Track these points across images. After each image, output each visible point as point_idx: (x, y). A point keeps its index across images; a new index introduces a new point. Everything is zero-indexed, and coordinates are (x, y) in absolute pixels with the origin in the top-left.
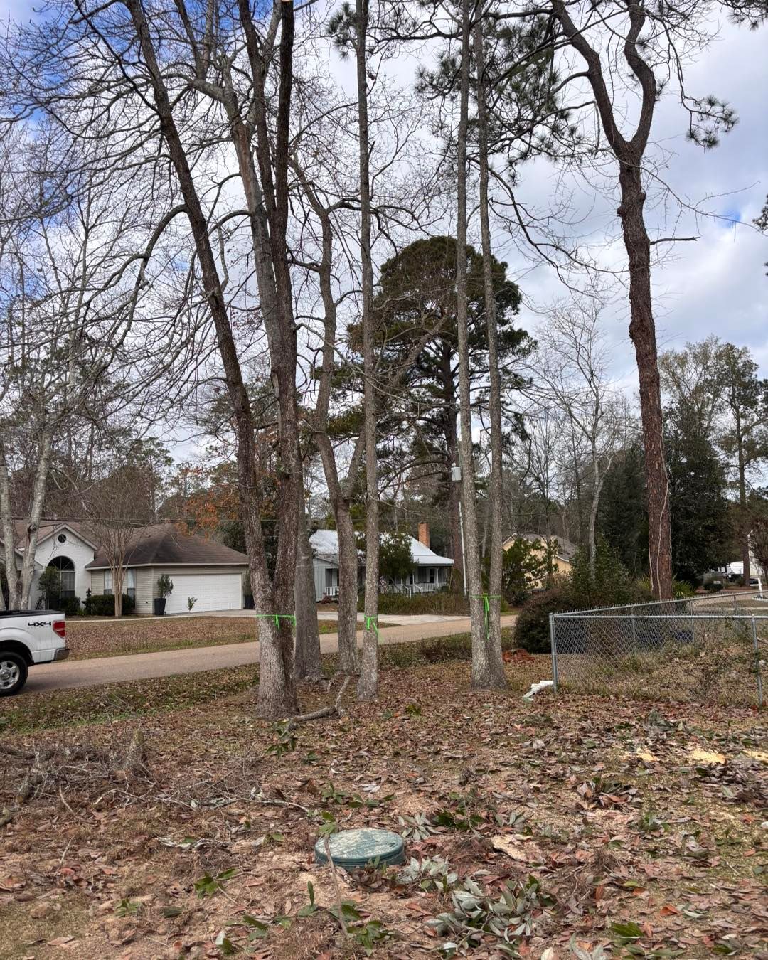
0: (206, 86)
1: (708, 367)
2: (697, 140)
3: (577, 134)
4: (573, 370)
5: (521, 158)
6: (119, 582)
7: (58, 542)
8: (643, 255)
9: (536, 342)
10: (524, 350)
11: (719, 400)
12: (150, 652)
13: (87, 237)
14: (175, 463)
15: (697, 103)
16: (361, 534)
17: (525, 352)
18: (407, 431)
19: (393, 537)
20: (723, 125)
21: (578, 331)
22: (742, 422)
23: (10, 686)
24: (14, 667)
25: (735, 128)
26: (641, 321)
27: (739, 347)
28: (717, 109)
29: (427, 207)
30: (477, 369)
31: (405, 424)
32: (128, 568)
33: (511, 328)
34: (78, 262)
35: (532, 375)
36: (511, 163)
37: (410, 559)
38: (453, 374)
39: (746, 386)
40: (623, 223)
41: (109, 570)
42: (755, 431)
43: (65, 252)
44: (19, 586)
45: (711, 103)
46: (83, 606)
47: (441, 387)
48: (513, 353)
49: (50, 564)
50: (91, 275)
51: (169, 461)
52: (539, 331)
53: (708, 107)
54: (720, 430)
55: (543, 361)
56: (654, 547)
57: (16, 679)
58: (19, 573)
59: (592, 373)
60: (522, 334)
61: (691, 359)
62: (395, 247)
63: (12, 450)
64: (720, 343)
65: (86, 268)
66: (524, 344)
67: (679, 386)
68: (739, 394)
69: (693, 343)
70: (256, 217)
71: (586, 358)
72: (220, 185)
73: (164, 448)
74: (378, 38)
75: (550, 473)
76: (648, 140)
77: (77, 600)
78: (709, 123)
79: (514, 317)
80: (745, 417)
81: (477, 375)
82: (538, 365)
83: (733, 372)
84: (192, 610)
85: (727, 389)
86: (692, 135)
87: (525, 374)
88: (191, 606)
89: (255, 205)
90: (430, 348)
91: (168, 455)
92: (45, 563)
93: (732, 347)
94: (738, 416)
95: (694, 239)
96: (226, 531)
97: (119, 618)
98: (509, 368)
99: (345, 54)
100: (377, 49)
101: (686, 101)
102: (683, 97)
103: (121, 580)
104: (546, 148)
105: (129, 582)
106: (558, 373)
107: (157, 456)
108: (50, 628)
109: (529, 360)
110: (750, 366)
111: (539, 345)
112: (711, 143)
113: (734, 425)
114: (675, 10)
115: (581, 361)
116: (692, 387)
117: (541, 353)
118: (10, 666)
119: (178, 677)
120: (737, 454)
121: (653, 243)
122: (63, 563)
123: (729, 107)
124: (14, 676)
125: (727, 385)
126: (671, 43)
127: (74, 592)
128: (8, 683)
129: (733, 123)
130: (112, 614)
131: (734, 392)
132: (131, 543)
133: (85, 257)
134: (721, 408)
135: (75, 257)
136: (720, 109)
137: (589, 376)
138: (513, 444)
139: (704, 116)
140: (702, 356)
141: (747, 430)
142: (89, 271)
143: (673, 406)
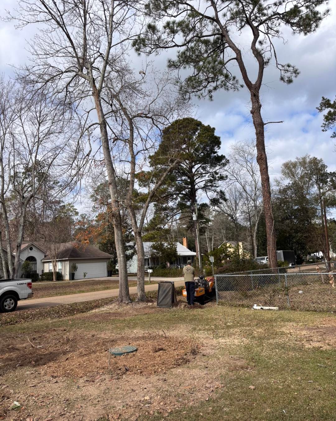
0: (83, 75)
1: (306, 167)
2: (284, 81)
3: (236, 80)
4: (245, 171)
5: (214, 89)
6: (55, 266)
7: (29, 251)
8: (261, 129)
9: (228, 160)
10: (224, 164)
11: (311, 181)
12: (66, 295)
13: (39, 126)
14: (80, 214)
15: (283, 66)
16: (156, 243)
17: (224, 165)
18: (176, 199)
19: (169, 244)
20: (294, 75)
21: (246, 155)
22: (321, 190)
23: (11, 308)
24: (12, 301)
25: (299, 76)
26: (261, 155)
27: (319, 158)
28: (291, 69)
29: (172, 114)
30: (204, 172)
31: (175, 196)
32: (59, 261)
33: (217, 155)
34: (36, 136)
35: (227, 174)
36: (210, 91)
37: (177, 254)
38: (194, 175)
39: (322, 175)
40: (253, 116)
41: (51, 261)
42: (327, 194)
43: (31, 132)
44: (14, 270)
45: (289, 66)
46: (40, 277)
47: (189, 180)
48: (219, 165)
49: (26, 260)
50: (41, 141)
51: (77, 213)
52: (230, 155)
53: (288, 68)
54: (312, 194)
55: (232, 168)
56: (269, 247)
57: (13, 305)
58: (13, 264)
59: (253, 172)
60: (223, 157)
61: (298, 164)
62: (160, 130)
63: (10, 211)
64: (310, 157)
65: (39, 138)
66: (223, 161)
67: (293, 176)
68: (320, 178)
69: (299, 157)
70: (102, 125)
71: (250, 166)
72: (88, 112)
73: (75, 208)
74: (152, 47)
75: (237, 215)
76: (262, 83)
77: (38, 275)
78: (288, 74)
79: (218, 150)
80: (322, 188)
81: (204, 175)
82: (229, 170)
83: (317, 169)
84: (85, 278)
85: (314, 176)
86: (282, 79)
87: (224, 173)
88: (85, 276)
89: (101, 120)
90: (184, 164)
91: (76, 211)
92: (24, 259)
93: (316, 159)
94: (320, 188)
95: (282, 122)
96: (100, 243)
97: (55, 281)
98: (217, 171)
99: (139, 54)
100: (152, 52)
101: (278, 66)
102: (277, 64)
103: (56, 265)
104: (224, 85)
105: (59, 266)
106: (238, 173)
107: (71, 211)
108: (26, 285)
109: (226, 168)
110: (324, 166)
111: (230, 161)
112: (290, 81)
113: (318, 192)
114: (273, 30)
115: (248, 167)
116: (299, 176)
117: (231, 165)
118: (11, 300)
119: (76, 303)
120: (320, 204)
121: (265, 124)
122: (32, 259)
123: (296, 68)
124: (12, 304)
125: (315, 175)
126: (271, 43)
127: (36, 271)
128: (10, 307)
129: (298, 74)
130: (52, 280)
131: (317, 177)
132: (60, 250)
133: (39, 134)
134: (312, 185)
135: (35, 134)
136: (292, 68)
137: (252, 174)
138: (221, 203)
139: (286, 71)
140: (303, 163)
141: (324, 194)
142: (40, 140)
143: (290, 185)
